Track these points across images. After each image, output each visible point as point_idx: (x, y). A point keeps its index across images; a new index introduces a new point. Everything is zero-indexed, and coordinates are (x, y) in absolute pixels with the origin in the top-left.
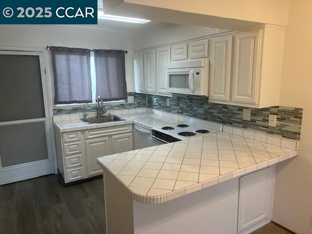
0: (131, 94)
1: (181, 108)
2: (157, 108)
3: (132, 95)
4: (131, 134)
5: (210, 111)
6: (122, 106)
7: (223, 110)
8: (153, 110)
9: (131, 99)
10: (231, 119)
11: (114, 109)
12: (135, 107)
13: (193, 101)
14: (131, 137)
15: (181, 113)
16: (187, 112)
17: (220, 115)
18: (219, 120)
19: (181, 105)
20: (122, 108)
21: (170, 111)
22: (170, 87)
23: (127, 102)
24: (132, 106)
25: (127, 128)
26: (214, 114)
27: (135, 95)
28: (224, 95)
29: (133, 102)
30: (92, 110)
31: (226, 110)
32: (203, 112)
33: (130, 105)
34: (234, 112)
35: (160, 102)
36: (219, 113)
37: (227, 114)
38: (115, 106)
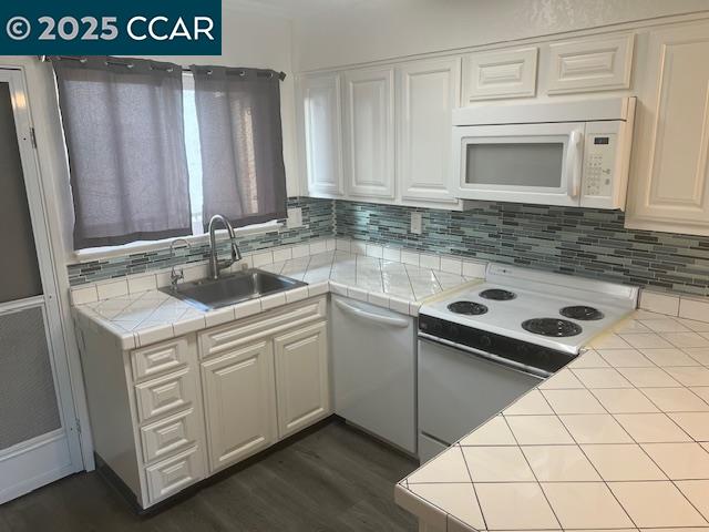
0: (296, 202)
1: (467, 240)
2: (373, 240)
3: (296, 205)
4: (323, 324)
5: (585, 248)
6: (273, 239)
7: (636, 245)
8: (362, 245)
9: (295, 217)
11: (250, 249)
12: (304, 240)
14: (324, 333)
15: (470, 254)
16: (491, 250)
17: (626, 262)
18: (621, 274)
19: (469, 232)
20: (271, 244)
21: (421, 249)
22: (467, 182)
23: (285, 226)
24: (298, 238)
25: (313, 307)
26: (600, 258)
27: (306, 203)
28: (701, 206)
29: (300, 225)
30: (191, 259)
31: (649, 247)
32: (559, 252)
33: (293, 233)
35: (384, 223)
36: (618, 254)
37: (653, 257)
38: (253, 241)
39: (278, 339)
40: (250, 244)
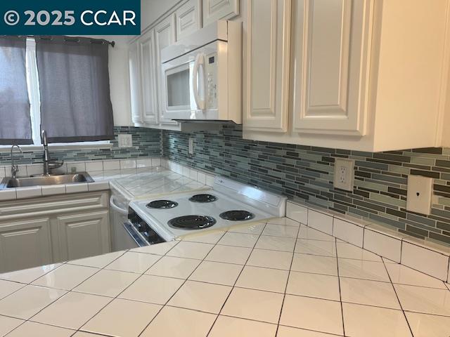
0: (125, 130)
1: (212, 159)
2: (176, 159)
3: (128, 132)
4: (106, 212)
5: (263, 164)
6: (106, 154)
7: (289, 161)
8: (169, 162)
9: (125, 141)
10: (307, 185)
11: (87, 159)
12: (134, 157)
13: (231, 142)
15: (212, 169)
16: (222, 166)
17: (282, 175)
19: (213, 152)
20: (105, 157)
21: (193, 166)
22: (169, 105)
23: (116, 144)
24: (129, 155)
26: (270, 173)
27: (134, 131)
28: (275, 115)
29: (130, 146)
30: (36, 161)
31: (294, 162)
32: (249, 167)
33: (124, 151)
34: (314, 166)
35: (180, 147)
36: (279, 169)
37: (296, 171)
38: (88, 154)
39: (61, 218)
40: (86, 156)
